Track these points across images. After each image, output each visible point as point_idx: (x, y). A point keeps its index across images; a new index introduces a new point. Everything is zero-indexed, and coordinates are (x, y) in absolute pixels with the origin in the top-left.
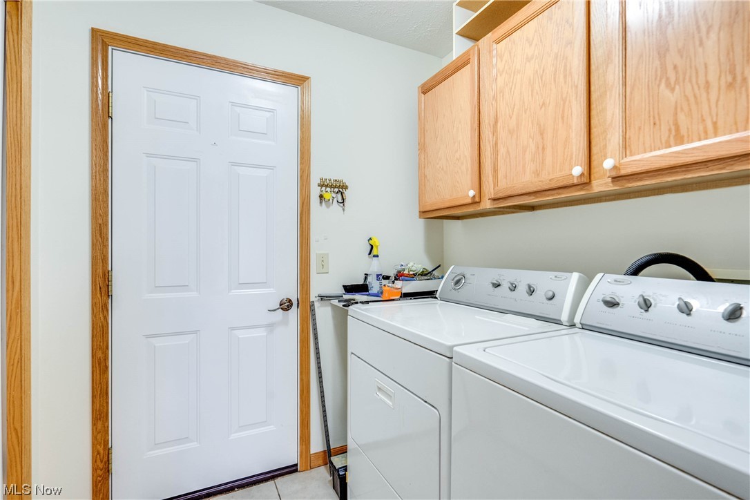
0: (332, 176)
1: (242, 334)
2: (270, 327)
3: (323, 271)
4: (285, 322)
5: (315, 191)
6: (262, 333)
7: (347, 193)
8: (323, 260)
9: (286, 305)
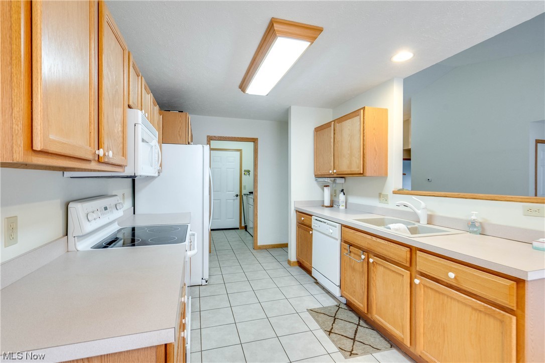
0: (247, 169)
1: (229, 201)
2: (234, 200)
3: (245, 189)
4: (237, 199)
5: (243, 172)
6: (232, 201)
7: (250, 173)
8: (245, 187)
9: (237, 196)
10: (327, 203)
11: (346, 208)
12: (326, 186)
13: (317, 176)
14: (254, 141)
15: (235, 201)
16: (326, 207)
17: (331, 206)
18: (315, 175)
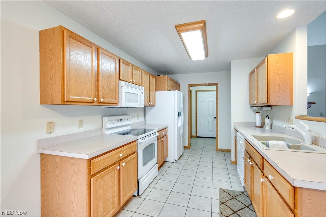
10: (258, 124)
11: (271, 128)
12: (258, 113)
13: (252, 106)
14: (216, 84)
15: (214, 121)
16: (257, 127)
17: (262, 127)
18: (250, 105)
